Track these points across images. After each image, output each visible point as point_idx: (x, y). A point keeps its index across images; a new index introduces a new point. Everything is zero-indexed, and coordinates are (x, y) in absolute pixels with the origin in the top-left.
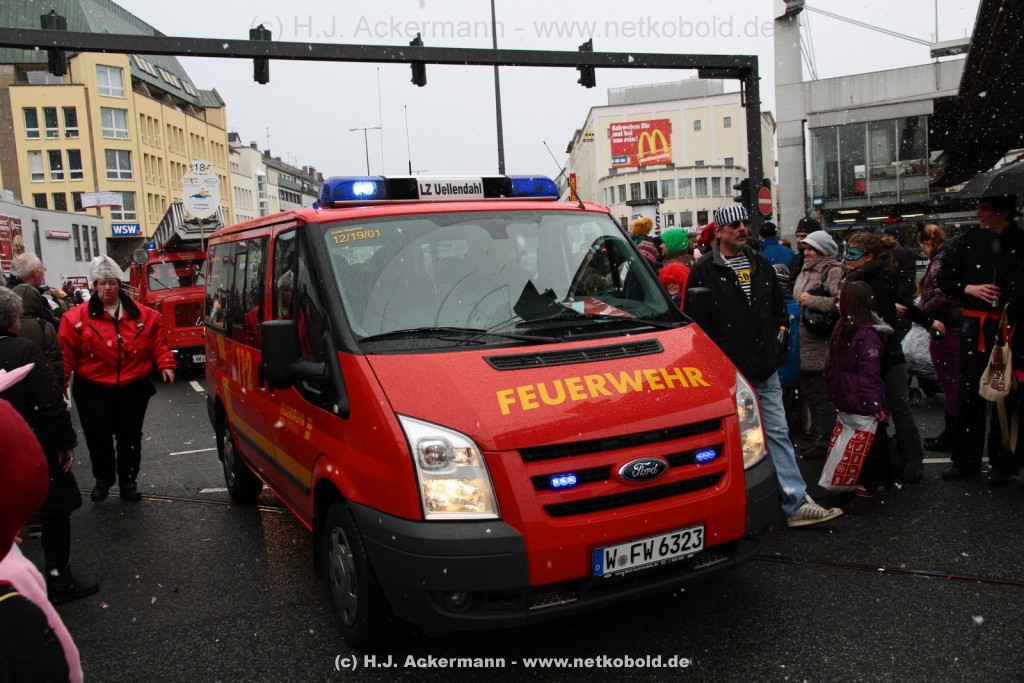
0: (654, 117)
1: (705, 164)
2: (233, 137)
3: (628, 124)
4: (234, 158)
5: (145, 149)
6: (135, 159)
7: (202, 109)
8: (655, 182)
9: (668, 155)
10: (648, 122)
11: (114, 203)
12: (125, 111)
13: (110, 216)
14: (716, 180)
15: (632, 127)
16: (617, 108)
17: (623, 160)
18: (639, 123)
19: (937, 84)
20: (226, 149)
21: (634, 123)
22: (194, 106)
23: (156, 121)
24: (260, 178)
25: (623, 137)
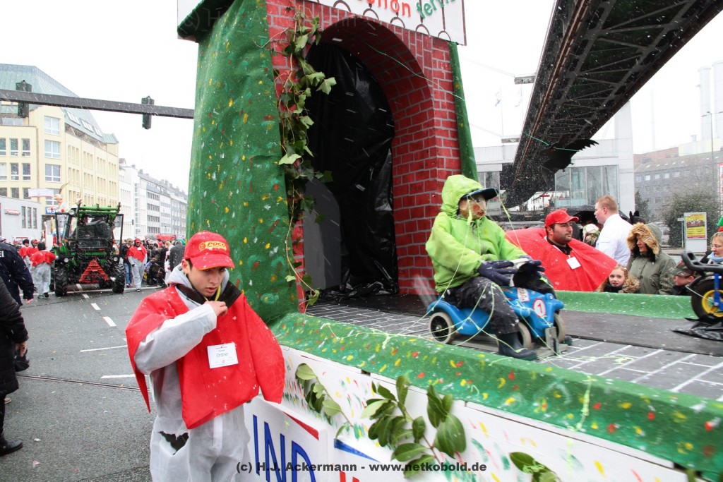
2: (122, 161)
4: (122, 173)
5: (69, 165)
6: (63, 171)
7: (106, 144)
11: (49, 195)
12: (59, 143)
13: (45, 203)
19: (504, 156)
20: (117, 167)
22: (101, 142)
23: (77, 149)
24: (136, 185)
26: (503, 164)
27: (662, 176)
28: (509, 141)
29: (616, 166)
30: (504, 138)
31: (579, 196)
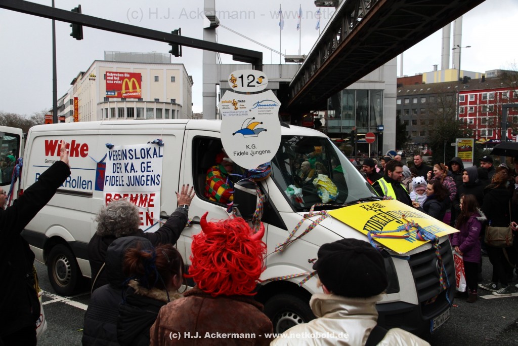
0: (132, 71)
1: (160, 101)
3: (116, 73)
8: (133, 108)
9: (139, 94)
10: (128, 73)
14: (167, 110)
15: (119, 75)
16: (110, 63)
17: (113, 94)
18: (124, 73)
19: (280, 75)
21: (120, 73)
25: (114, 80)
26: (280, 82)
27: (419, 101)
28: (292, 60)
29: (383, 90)
30: (287, 58)
31: (348, 117)
